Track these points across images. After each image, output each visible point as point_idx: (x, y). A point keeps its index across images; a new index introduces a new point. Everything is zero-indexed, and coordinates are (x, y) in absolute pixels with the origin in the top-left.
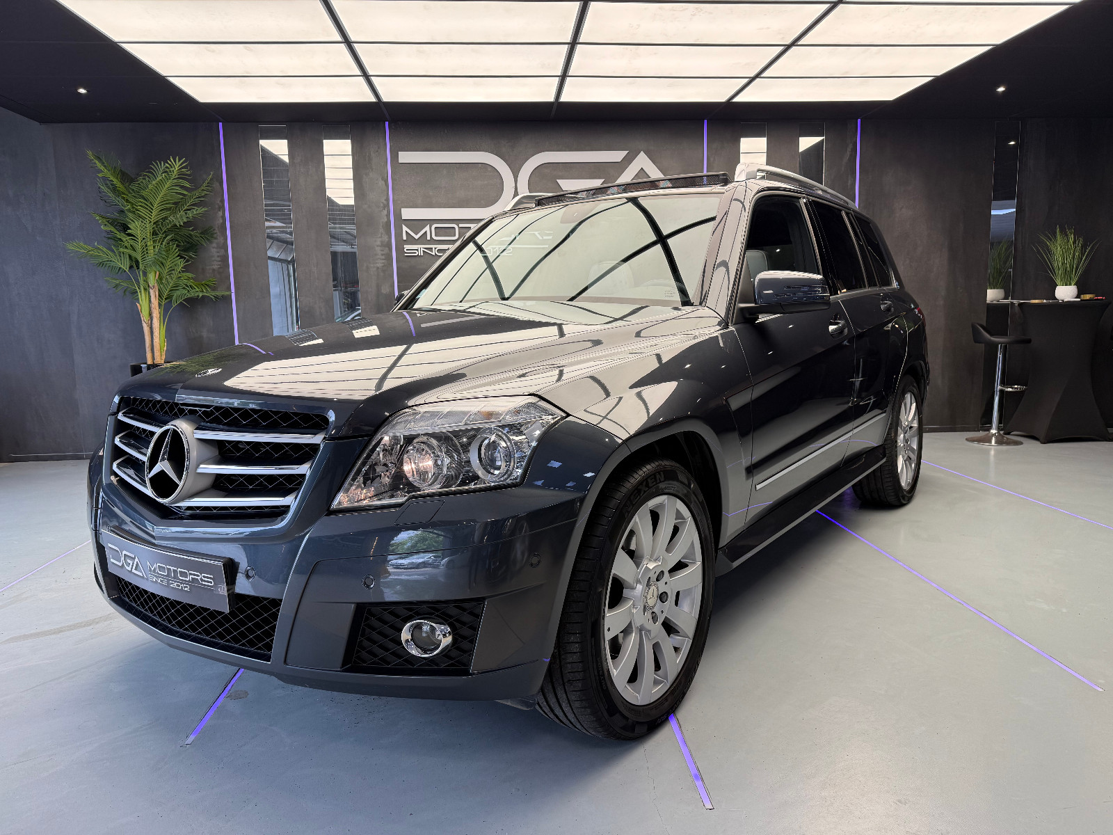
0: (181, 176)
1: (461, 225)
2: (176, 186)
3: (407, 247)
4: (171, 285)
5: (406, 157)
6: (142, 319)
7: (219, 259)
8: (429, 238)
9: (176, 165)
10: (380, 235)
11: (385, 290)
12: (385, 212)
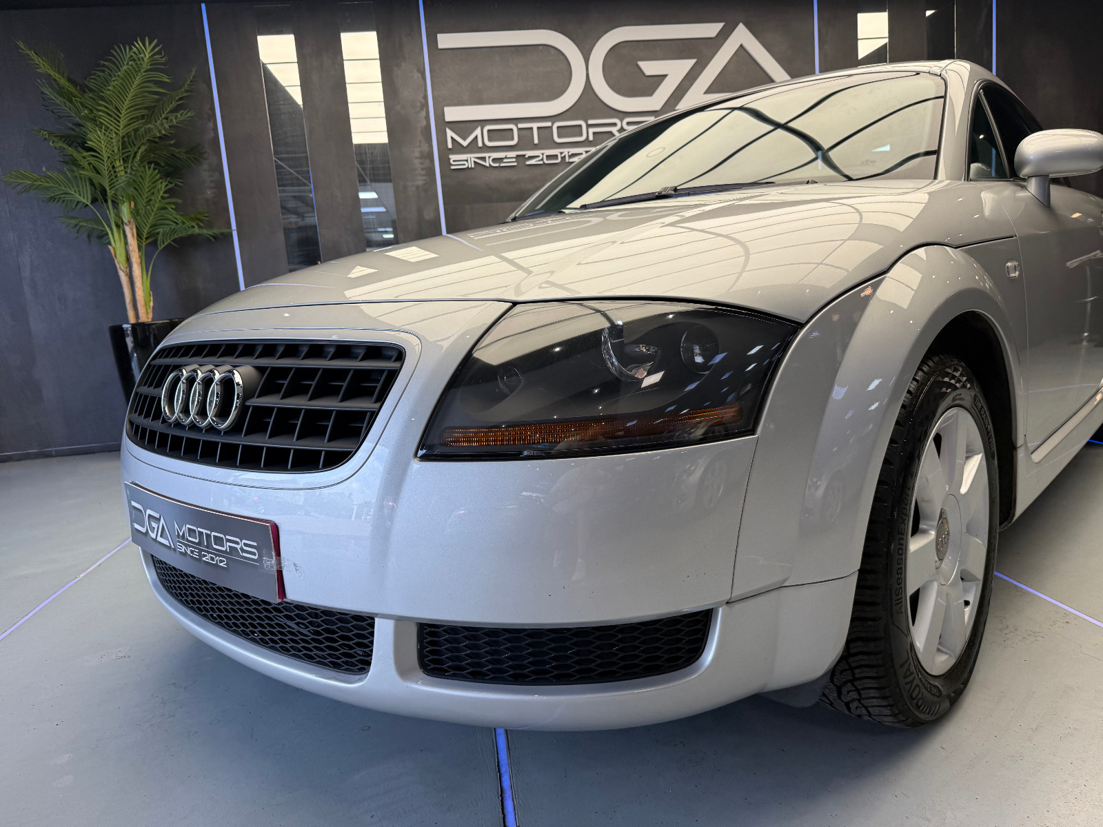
0: (155, 67)
1: (520, 126)
2: (148, 81)
3: (453, 157)
4: (151, 218)
5: (447, 41)
6: (118, 266)
7: (213, 185)
8: (480, 144)
9: (146, 51)
10: (418, 144)
11: (428, 215)
12: (423, 113)
